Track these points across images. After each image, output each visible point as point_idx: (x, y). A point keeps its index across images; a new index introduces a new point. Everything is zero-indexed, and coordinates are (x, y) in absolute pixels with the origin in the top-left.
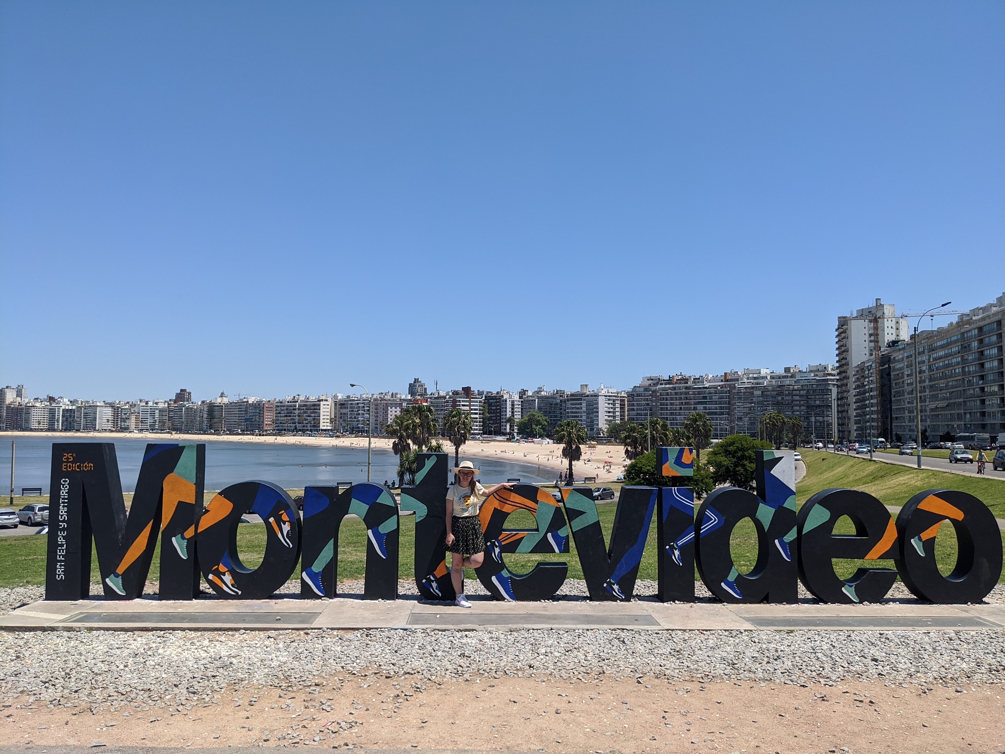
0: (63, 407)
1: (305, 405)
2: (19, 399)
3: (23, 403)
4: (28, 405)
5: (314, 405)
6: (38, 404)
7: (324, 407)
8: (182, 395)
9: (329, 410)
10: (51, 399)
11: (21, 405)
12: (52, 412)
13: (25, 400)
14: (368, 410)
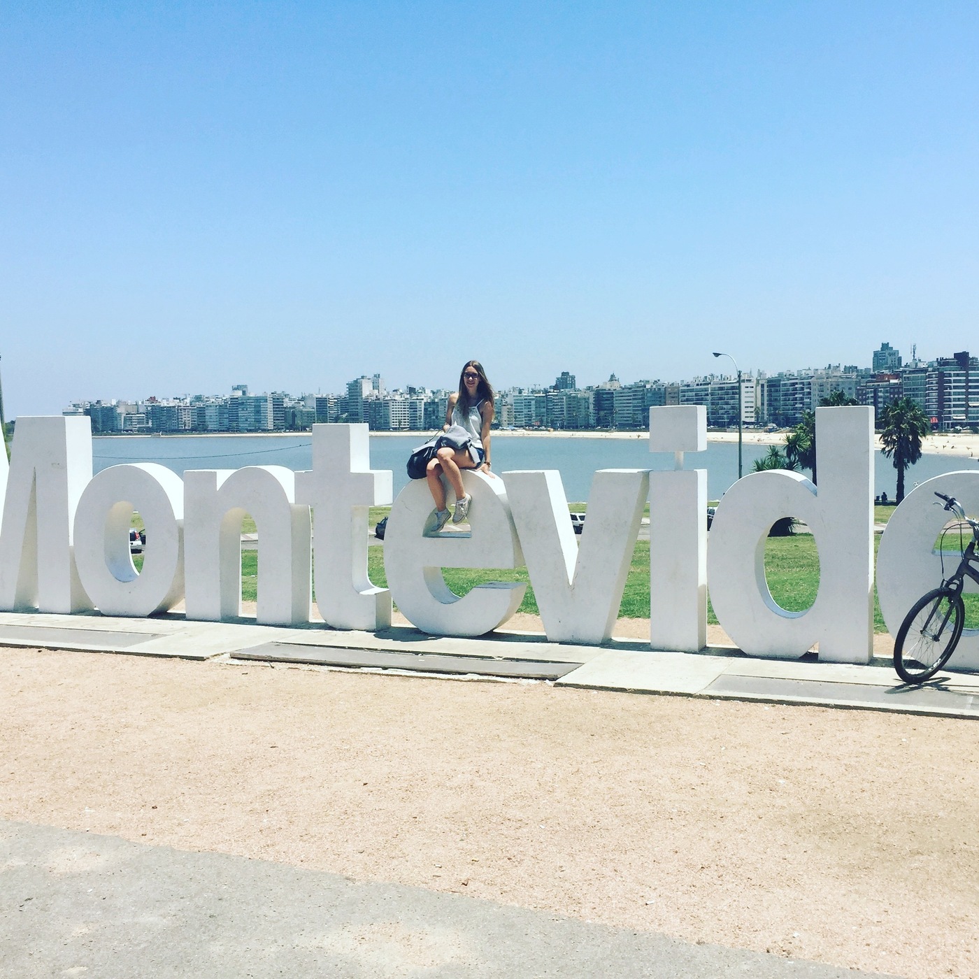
0: (425, 400)
1: (721, 389)
2: (376, 392)
3: (381, 397)
4: (386, 399)
5: (733, 388)
6: (397, 398)
7: (747, 390)
8: (565, 381)
9: (753, 395)
10: (412, 390)
11: (379, 399)
12: (413, 407)
13: (382, 393)
14: (809, 393)
